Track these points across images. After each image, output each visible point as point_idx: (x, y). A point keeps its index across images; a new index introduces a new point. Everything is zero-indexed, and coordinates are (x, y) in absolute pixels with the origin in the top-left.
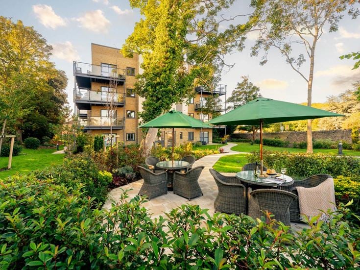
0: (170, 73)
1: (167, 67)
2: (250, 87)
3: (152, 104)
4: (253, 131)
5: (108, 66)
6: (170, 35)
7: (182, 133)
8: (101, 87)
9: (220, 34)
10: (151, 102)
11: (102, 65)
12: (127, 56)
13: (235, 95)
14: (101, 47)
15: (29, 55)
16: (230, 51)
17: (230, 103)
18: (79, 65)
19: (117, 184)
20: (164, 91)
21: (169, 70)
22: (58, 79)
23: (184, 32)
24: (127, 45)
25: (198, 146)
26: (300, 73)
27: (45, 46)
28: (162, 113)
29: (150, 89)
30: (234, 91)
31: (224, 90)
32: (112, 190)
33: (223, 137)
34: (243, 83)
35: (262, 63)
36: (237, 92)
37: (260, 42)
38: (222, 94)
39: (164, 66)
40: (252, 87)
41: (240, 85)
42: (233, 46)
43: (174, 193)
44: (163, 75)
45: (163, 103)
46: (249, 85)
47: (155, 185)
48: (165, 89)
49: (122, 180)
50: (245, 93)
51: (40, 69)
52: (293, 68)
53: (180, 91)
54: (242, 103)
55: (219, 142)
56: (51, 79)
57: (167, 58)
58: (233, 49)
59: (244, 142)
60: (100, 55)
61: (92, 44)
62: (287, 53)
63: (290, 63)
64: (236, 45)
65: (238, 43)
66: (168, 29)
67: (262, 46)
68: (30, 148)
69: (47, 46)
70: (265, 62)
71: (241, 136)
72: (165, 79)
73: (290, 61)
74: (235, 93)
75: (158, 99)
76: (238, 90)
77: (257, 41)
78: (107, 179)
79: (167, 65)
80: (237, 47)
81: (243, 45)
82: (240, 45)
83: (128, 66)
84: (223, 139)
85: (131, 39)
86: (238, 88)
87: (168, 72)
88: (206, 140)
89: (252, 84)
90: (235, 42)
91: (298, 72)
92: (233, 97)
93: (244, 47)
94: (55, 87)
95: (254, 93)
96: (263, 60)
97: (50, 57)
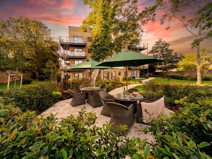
0: (104, 39)
1: (103, 36)
2: (163, 44)
3: (94, 57)
4: (166, 70)
5: (77, 37)
6: (103, 18)
7: (120, 72)
8: (74, 48)
9: (140, 13)
10: (94, 55)
11: (75, 37)
12: (84, 31)
13: (154, 49)
14: (73, 28)
15: (40, 34)
16: (147, 23)
17: (151, 54)
18: (62, 38)
19: (64, 98)
20: (101, 49)
21: (104, 37)
22: (56, 46)
23: (113, 15)
24: (82, 25)
25: (130, 79)
26: (192, 33)
27: (47, 30)
28: (101, 61)
29: (93, 48)
30: (153, 47)
31: (146, 47)
32: (60, 101)
33: (146, 74)
34: (159, 41)
35: (167, 29)
36: (155, 47)
37: (165, 16)
38: (145, 49)
39: (101, 35)
40: (165, 43)
41: (157, 43)
42: (148, 20)
43: (89, 104)
44: (100, 40)
45: (100, 56)
46: (163, 43)
47: (77, 99)
48: (102, 48)
49: (68, 97)
50: (160, 47)
51: (46, 41)
52: (188, 30)
53: (111, 48)
54: (159, 53)
55: (144, 77)
56: (52, 46)
57: (102, 31)
58: (149, 22)
59: (161, 77)
60: (73, 32)
61: (69, 26)
62: (183, 21)
63: (185, 27)
64: (150, 19)
65: (151, 18)
66: (103, 14)
67: (167, 18)
68: (41, 80)
69: (49, 30)
70: (169, 28)
71: (159, 73)
72: (101, 42)
73: (185, 26)
74: (154, 48)
75: (98, 54)
76: (156, 46)
77: (163, 15)
78: (57, 95)
79: (102, 35)
80: (150, 20)
81: (155, 18)
82: (153, 19)
83: (88, 37)
84: (146, 75)
85: (84, 22)
86: (156, 45)
87: (103, 39)
88: (135, 76)
89: (165, 42)
90: (149, 17)
91: (191, 32)
92: (153, 50)
93: (155, 20)
94: (54, 50)
95: (166, 47)
96: (168, 27)
97: (50, 35)
